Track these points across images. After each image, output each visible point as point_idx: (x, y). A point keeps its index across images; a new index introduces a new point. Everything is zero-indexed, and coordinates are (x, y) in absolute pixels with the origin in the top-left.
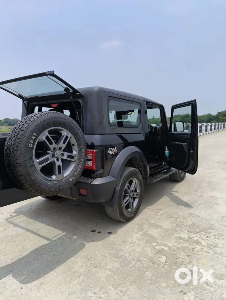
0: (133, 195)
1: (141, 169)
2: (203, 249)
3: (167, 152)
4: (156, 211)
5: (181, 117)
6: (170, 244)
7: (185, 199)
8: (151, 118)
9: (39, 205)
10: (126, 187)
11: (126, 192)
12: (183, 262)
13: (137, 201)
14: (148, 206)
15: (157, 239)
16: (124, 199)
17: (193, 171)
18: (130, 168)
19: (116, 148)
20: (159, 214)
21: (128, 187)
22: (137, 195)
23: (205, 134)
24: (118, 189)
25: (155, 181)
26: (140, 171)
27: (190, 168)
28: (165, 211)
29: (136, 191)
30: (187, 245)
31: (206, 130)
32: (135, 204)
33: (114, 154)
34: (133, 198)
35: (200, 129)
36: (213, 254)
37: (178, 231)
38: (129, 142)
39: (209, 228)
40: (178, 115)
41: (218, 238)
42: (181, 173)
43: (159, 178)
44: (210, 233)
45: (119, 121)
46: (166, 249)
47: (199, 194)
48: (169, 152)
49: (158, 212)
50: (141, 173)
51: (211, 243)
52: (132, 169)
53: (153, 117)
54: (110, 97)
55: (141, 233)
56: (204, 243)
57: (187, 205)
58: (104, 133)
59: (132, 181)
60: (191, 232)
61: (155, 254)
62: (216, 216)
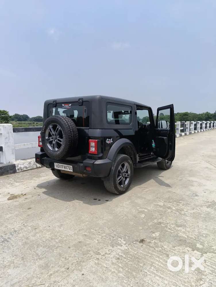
0: (125, 175)
1: (132, 156)
2: (172, 211)
3: (154, 145)
4: (142, 188)
5: (181, 115)
6: (149, 208)
7: (167, 182)
9: (54, 183)
10: (119, 168)
11: (119, 172)
13: (128, 180)
14: (137, 186)
15: (141, 205)
16: (118, 177)
17: (172, 158)
18: (123, 155)
19: (112, 139)
20: (144, 191)
21: (121, 168)
22: (128, 175)
23: (199, 131)
24: (113, 168)
25: (143, 166)
26: (131, 158)
27: (169, 156)
28: (150, 189)
29: (127, 172)
30: (161, 209)
31: (201, 128)
32: (127, 182)
33: (110, 143)
34: (125, 177)
35: (195, 127)
36: (178, 214)
37: (157, 201)
38: (123, 135)
39: (181, 200)
40: (178, 113)
41: (185, 206)
42: (167, 163)
43: (147, 164)
44: (180, 203)
45: (116, 119)
46: (146, 211)
47: (179, 178)
48: (156, 145)
49: (145, 190)
50: (132, 159)
51: (179, 208)
52: (125, 155)
54: (107, 102)
55: (129, 201)
56: (174, 208)
57: (168, 186)
58: (103, 128)
59: (124, 165)
60: (166, 202)
61: (138, 213)
62: (188, 193)
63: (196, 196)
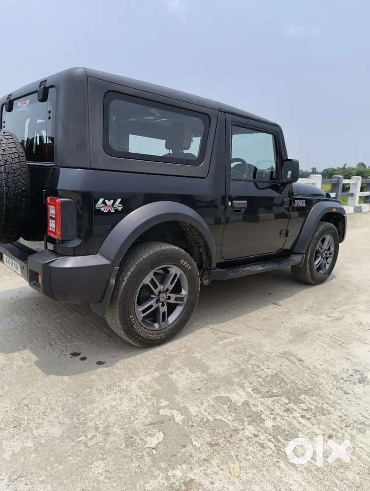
2: (256, 436)
6: (193, 410)
8: (341, 167)
12: (191, 456)
13: (180, 311)
15: (178, 394)
16: (139, 304)
19: (119, 200)
20: (221, 343)
21: (152, 281)
25: (231, 276)
28: (238, 337)
30: (229, 418)
32: (175, 316)
33: (113, 211)
34: (168, 304)
36: (271, 452)
37: (232, 384)
39: (305, 392)
41: (308, 419)
44: (299, 402)
46: (179, 418)
47: (336, 314)
52: (167, 247)
53: (345, 165)
54: (110, 91)
55: (157, 374)
56: (269, 423)
58: (89, 167)
59: (168, 271)
61: (148, 425)
62: (341, 367)
63: (362, 380)
